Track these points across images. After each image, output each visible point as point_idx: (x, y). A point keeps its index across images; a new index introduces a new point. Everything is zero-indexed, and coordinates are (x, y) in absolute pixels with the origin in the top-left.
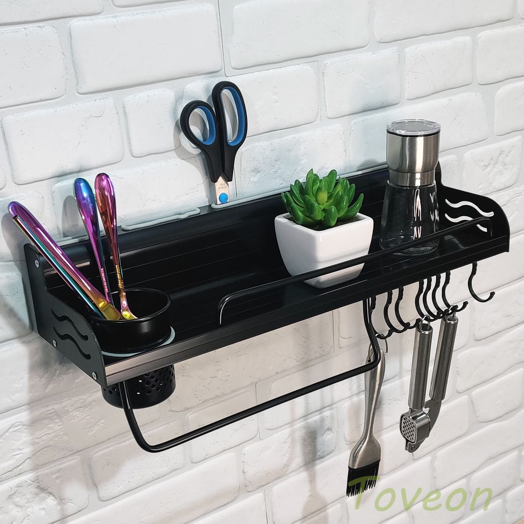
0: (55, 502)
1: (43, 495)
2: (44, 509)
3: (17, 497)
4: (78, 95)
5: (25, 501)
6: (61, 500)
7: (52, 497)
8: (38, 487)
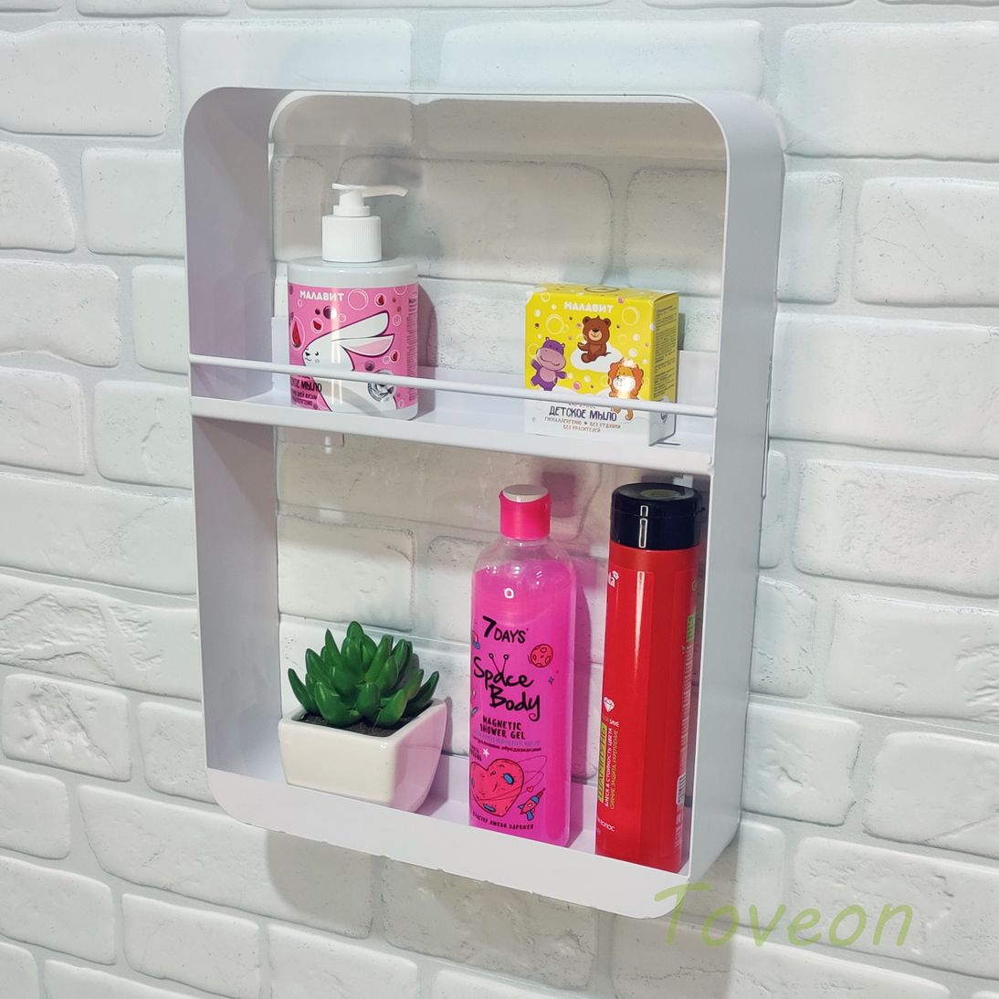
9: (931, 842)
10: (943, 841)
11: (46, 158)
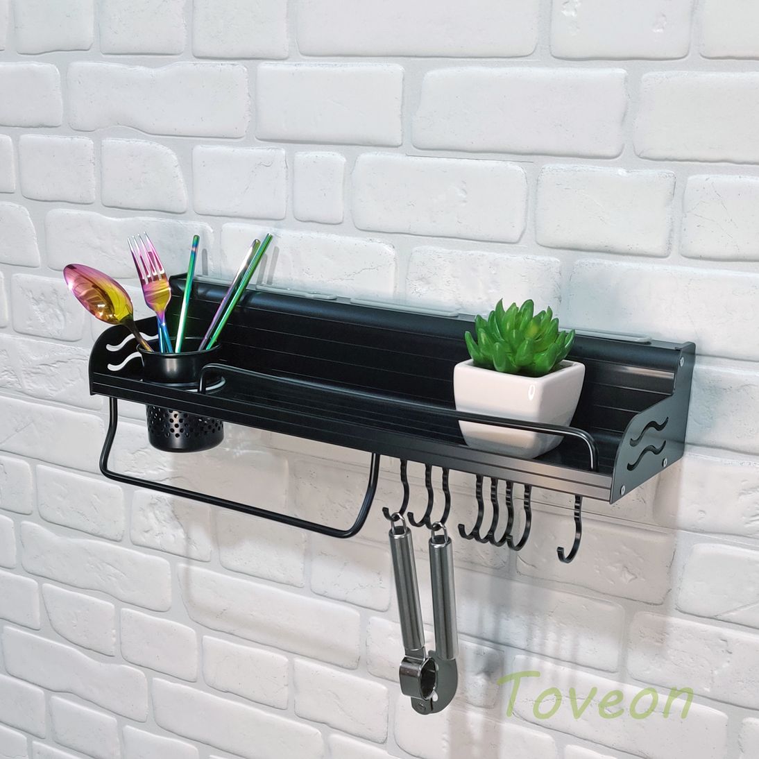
0: (183, 536)
1: (176, 522)
2: (174, 536)
3: (158, 510)
4: (256, 139)
5: (163, 518)
6: (188, 538)
7: (182, 530)
8: (173, 512)
9: (719, 617)
10: (726, 616)
11: (170, 151)
